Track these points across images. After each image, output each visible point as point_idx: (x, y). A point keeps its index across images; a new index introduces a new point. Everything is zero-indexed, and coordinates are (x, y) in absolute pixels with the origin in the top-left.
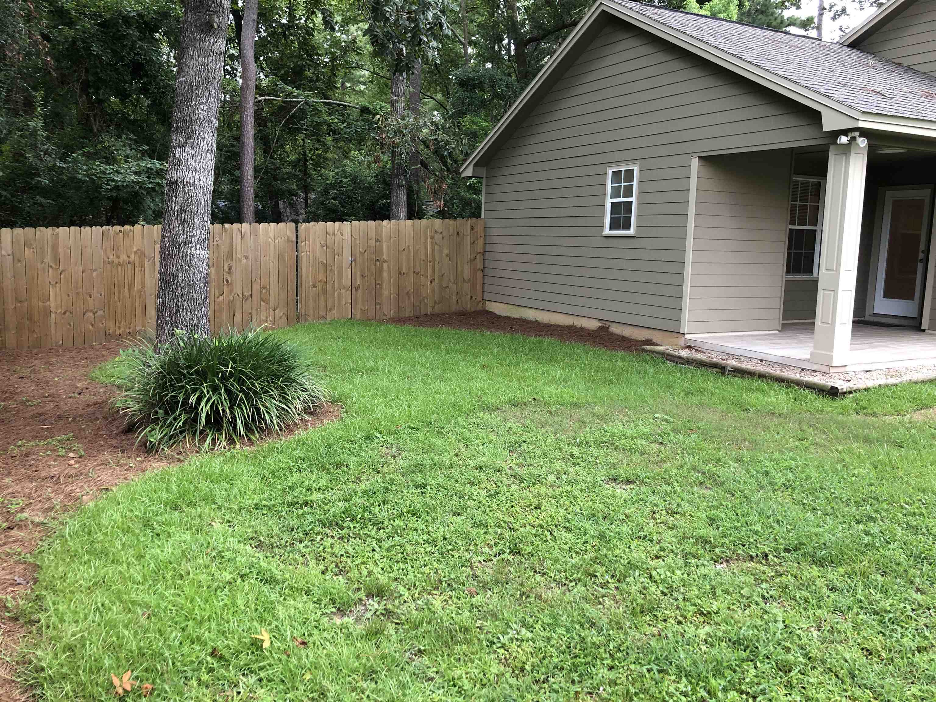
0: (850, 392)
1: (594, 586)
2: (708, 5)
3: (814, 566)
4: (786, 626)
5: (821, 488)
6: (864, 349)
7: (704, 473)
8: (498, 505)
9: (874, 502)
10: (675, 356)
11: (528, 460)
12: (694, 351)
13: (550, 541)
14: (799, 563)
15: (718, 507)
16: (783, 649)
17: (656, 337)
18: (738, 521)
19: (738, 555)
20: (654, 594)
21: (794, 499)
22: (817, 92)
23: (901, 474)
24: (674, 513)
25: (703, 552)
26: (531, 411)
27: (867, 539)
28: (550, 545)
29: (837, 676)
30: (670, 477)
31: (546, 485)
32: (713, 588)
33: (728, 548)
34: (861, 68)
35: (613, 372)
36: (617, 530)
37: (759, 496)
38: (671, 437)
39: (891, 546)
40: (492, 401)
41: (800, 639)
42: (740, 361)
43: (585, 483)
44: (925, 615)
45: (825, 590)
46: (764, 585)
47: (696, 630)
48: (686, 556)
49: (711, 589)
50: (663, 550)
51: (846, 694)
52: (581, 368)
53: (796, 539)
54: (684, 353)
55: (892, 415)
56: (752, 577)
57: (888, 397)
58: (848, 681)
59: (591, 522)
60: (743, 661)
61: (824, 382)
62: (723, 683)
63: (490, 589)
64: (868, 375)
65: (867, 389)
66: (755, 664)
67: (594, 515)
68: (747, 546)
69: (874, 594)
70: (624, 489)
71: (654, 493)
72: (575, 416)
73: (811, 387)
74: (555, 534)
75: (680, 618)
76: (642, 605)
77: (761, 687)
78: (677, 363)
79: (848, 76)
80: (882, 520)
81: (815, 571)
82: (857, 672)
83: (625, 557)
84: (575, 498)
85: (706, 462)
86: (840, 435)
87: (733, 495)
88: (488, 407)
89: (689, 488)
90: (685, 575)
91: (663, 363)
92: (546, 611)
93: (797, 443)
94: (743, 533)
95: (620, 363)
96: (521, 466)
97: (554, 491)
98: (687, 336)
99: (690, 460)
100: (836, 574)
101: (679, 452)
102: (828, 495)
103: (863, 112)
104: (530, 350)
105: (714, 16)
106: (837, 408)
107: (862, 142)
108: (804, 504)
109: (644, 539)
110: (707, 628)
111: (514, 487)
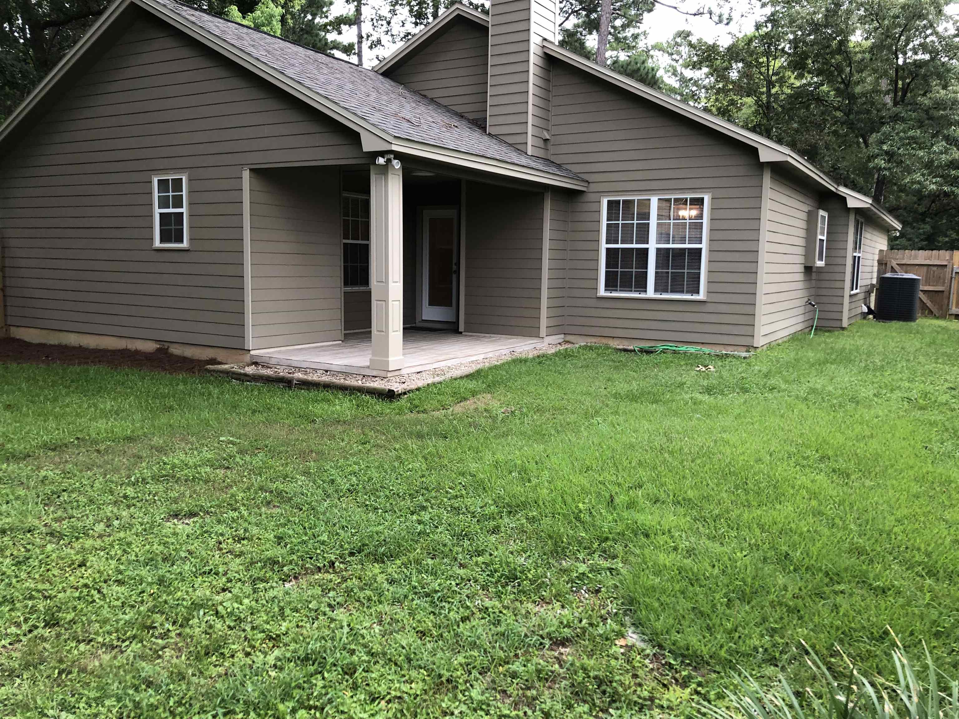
0: (405, 393)
1: (153, 639)
2: (250, 16)
3: (376, 565)
4: (351, 629)
5: (381, 487)
6: (415, 352)
7: (271, 492)
8: (29, 573)
9: (425, 492)
10: (240, 374)
11: (70, 511)
12: (260, 367)
13: (97, 601)
14: (362, 564)
15: (286, 525)
16: (348, 652)
17: (220, 355)
18: (306, 534)
19: (306, 569)
20: (220, 631)
21: (358, 502)
22: (355, 114)
23: (446, 462)
24: (240, 539)
25: (271, 573)
26: (74, 454)
27: (420, 528)
28: (98, 606)
29: (396, 664)
30: (237, 502)
31: (93, 536)
32: (282, 609)
33: (297, 565)
34: (393, 96)
35: (174, 397)
36: (178, 571)
37: (325, 505)
38: (238, 459)
39: (439, 530)
40: (19, 447)
41: (364, 638)
42: (306, 373)
43: (142, 525)
44: (466, 587)
45: (386, 585)
46: (332, 594)
47: (265, 657)
48: (254, 581)
49: (280, 610)
50: (230, 581)
51: (404, 679)
52: (137, 396)
53: (360, 541)
54: (250, 370)
55: (439, 410)
56: (320, 588)
57: (435, 394)
58: (406, 666)
59: (148, 567)
60: (312, 675)
61: (383, 387)
62: (291, 704)
63: (18, 677)
64: (418, 376)
65: (418, 389)
66: (323, 675)
67: (152, 559)
68: (314, 558)
69: (425, 577)
70: (187, 524)
71: (219, 522)
72: (130, 452)
73: (372, 392)
74: (105, 591)
75: (249, 650)
76: (207, 646)
77: (329, 696)
78: (243, 381)
79: (381, 102)
80: (432, 508)
81: (377, 568)
82: (412, 656)
83: (189, 598)
84: (129, 544)
85: (274, 480)
86: (397, 434)
87: (301, 510)
88: (14, 456)
89: (256, 510)
90: (253, 603)
91: (228, 383)
92: (93, 684)
93: (360, 447)
94: (310, 546)
95: (181, 387)
96: (58, 520)
97: (103, 541)
98: (252, 353)
99: (257, 481)
100: (394, 566)
101: (246, 474)
102: (387, 493)
103: (395, 137)
104: (72, 381)
105: (257, 28)
106: (394, 409)
107: (397, 165)
108: (367, 505)
109: (209, 573)
110: (277, 652)
111: (49, 547)
